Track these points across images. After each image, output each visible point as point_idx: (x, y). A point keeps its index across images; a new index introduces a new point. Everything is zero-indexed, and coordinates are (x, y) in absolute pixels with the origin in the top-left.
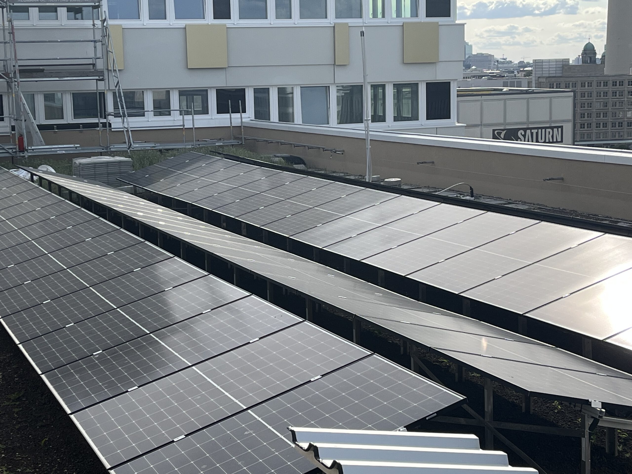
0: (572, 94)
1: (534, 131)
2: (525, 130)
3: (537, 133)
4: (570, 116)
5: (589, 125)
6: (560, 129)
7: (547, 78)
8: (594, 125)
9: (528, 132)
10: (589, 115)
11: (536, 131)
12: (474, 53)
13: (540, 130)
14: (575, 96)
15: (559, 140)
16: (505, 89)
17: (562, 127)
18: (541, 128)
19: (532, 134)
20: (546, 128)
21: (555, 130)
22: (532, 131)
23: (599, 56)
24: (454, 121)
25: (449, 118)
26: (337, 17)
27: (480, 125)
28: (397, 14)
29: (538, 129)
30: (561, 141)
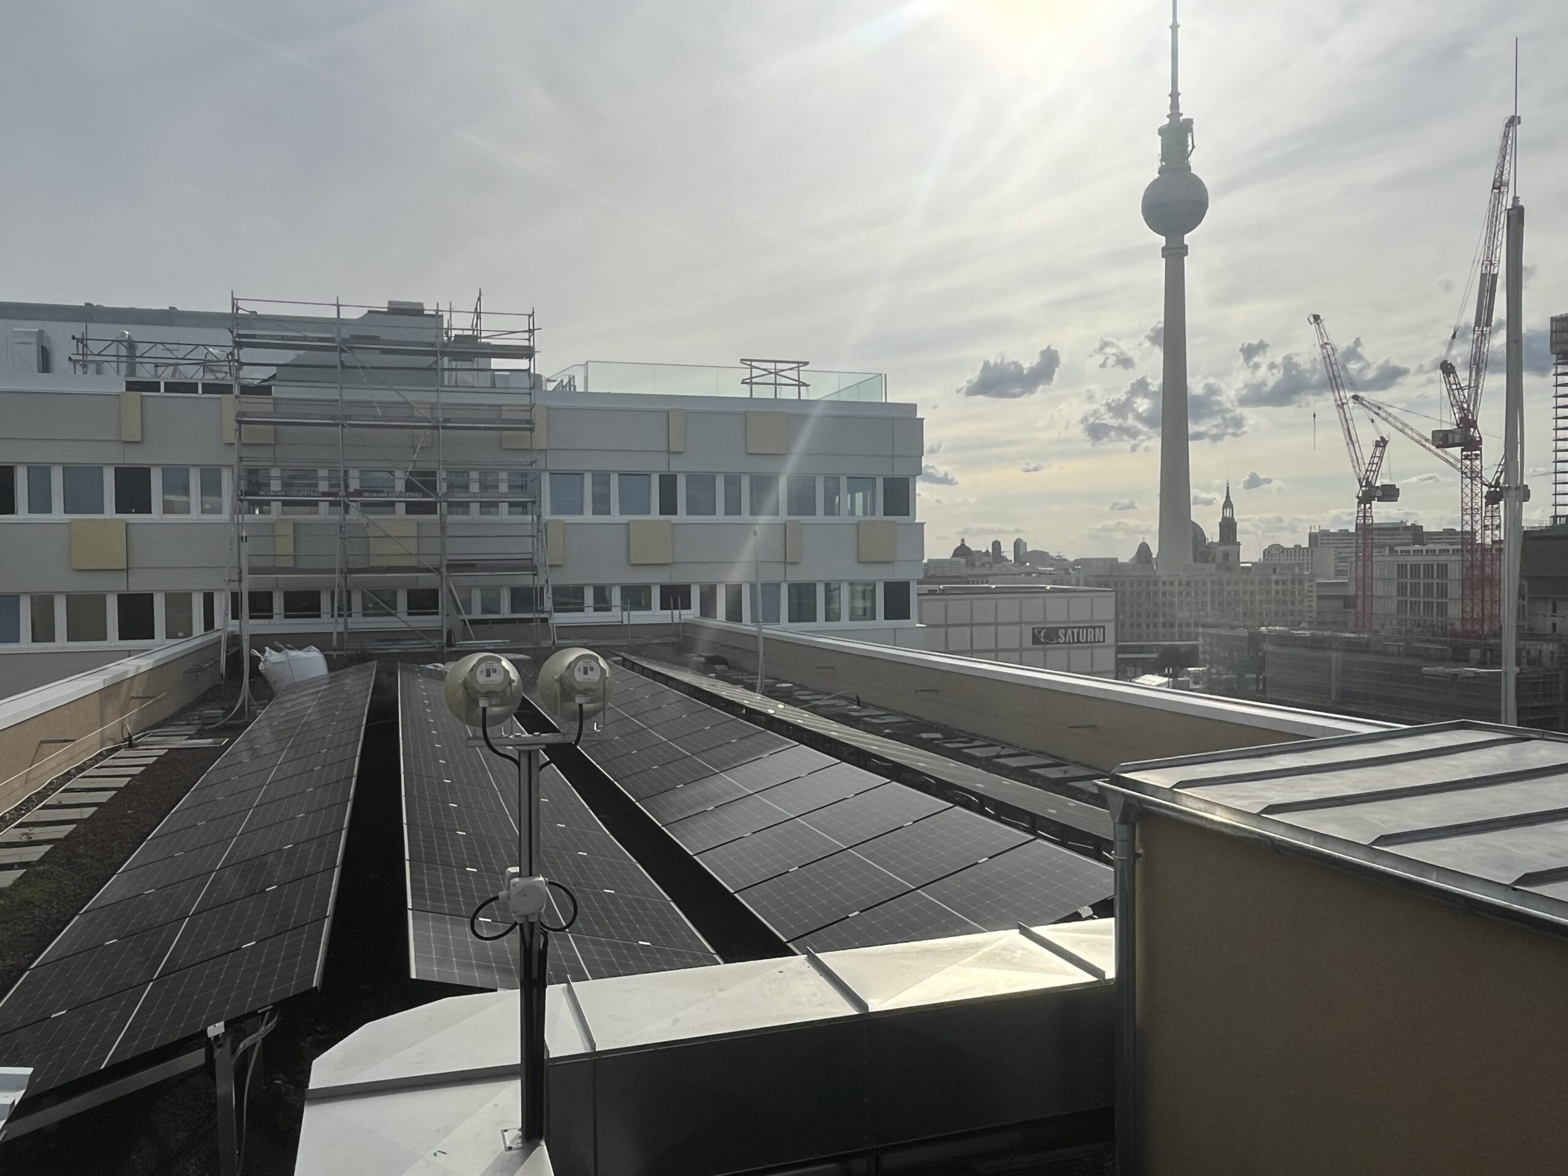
0: (1114, 593)
1: (1076, 631)
2: (1066, 629)
3: (1078, 632)
4: (1113, 617)
5: (1139, 625)
6: (1102, 629)
7: (1095, 577)
8: (1144, 626)
9: (1069, 631)
10: (1139, 615)
11: (1077, 630)
12: (1029, 550)
13: (1081, 630)
14: (1117, 596)
15: (1101, 640)
16: (1048, 587)
17: (1104, 627)
18: (1083, 628)
19: (1073, 633)
20: (1087, 628)
21: (1097, 629)
22: (1074, 630)
23: (1154, 556)
24: (914, 622)
25: (909, 618)
26: (789, 514)
27: (1020, 623)
28: (852, 512)
29: (1079, 628)
30: (1104, 641)
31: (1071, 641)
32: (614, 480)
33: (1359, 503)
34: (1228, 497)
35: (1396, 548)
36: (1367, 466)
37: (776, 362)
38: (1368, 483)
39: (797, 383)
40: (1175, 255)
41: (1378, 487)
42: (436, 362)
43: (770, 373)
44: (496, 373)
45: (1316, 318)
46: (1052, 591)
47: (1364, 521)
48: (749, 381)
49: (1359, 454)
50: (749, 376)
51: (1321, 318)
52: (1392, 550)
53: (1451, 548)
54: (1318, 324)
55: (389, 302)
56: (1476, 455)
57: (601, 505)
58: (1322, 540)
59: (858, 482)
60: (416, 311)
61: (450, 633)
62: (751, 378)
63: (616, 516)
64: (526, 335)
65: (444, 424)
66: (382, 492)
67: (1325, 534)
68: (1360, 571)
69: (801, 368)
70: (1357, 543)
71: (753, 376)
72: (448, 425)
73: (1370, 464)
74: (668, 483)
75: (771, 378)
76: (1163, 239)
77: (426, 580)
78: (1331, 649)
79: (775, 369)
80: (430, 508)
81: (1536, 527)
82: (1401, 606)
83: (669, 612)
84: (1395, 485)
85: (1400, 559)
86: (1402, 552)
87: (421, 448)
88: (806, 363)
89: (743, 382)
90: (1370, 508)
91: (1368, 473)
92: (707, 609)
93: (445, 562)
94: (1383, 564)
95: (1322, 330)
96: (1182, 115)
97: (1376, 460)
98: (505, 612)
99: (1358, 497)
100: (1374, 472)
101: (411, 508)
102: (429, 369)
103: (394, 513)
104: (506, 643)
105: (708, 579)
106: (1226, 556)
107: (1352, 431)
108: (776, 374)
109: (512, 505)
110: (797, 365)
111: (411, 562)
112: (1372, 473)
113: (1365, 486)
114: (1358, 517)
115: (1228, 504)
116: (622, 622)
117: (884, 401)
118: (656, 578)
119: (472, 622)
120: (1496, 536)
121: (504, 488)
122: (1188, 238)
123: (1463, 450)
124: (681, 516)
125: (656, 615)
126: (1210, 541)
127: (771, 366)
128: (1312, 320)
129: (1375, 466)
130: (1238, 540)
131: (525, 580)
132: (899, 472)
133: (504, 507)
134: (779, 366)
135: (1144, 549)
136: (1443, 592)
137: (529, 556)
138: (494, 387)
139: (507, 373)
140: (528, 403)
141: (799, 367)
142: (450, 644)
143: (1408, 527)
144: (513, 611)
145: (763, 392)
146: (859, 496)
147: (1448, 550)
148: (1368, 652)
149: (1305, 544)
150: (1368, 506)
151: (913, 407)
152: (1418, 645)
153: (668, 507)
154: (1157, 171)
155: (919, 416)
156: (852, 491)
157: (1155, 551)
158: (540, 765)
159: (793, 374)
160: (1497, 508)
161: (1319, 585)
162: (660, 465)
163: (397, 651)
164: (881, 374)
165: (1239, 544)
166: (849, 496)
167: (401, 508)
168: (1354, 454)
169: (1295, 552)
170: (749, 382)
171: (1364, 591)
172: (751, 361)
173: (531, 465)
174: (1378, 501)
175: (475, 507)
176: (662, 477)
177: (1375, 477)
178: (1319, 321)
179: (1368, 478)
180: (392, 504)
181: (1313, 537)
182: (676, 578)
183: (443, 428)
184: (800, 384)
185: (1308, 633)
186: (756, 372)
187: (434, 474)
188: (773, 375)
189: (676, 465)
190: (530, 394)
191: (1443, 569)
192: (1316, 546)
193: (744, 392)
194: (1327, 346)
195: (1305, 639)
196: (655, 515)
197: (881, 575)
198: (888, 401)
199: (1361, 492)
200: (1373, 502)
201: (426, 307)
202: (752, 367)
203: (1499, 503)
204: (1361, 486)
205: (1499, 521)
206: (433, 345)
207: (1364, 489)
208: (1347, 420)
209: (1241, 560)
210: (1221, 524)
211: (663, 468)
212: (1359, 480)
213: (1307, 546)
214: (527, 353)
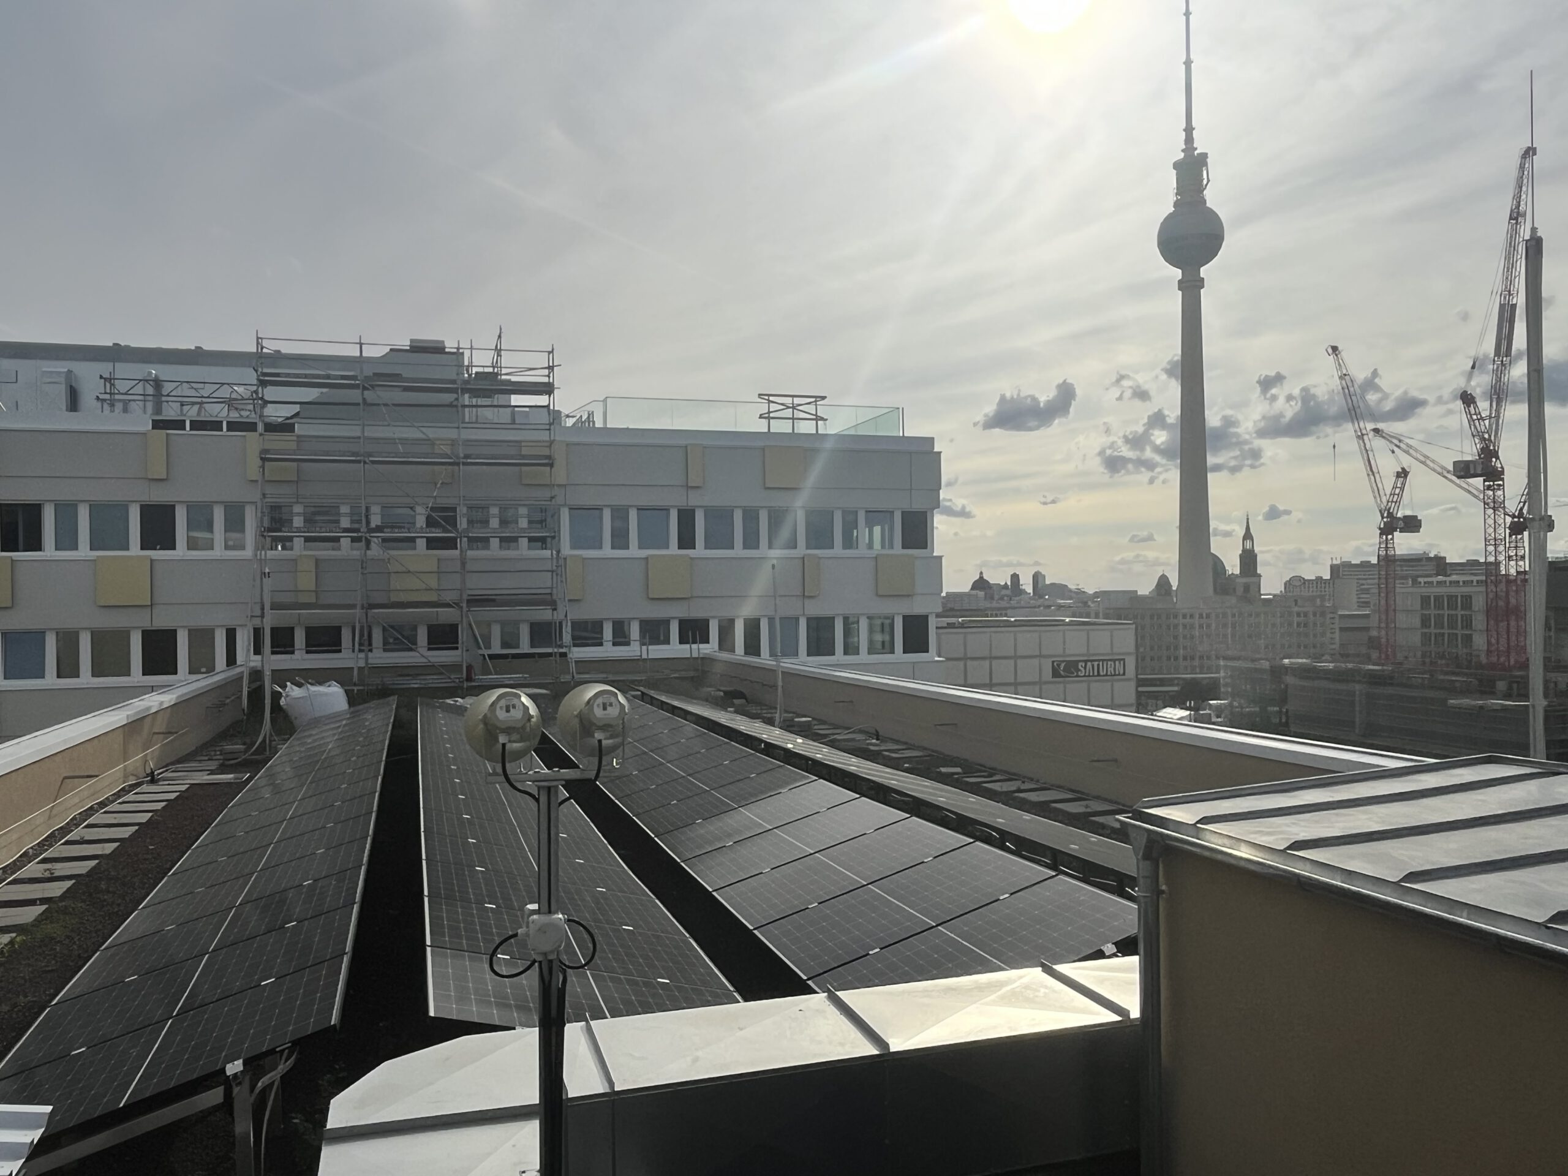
0: (1134, 626)
1: (1096, 664)
2: (1086, 662)
3: (1098, 665)
4: (1132, 649)
5: (1160, 658)
6: (1122, 662)
7: (1114, 609)
8: (1164, 658)
9: (1089, 664)
10: (1159, 648)
12: (1048, 582)
13: (1101, 663)
14: (1136, 629)
15: (1122, 672)
16: (1067, 620)
17: (1124, 660)
18: (1103, 660)
19: (1093, 666)
20: (1106, 661)
21: (1117, 663)
22: (1094, 663)
23: (1174, 588)
24: (933, 656)
25: (927, 651)
26: (807, 548)
27: (1040, 656)
28: (870, 546)
29: (1098, 660)
30: (1124, 674)
31: (1091, 674)
32: (633, 515)
33: (1381, 534)
34: (1248, 528)
35: (1420, 579)
36: (1388, 496)
37: (793, 396)
38: (1390, 515)
39: (814, 417)
40: (1191, 288)
41: (1399, 518)
42: (457, 399)
43: (788, 407)
44: (516, 409)
45: (1335, 349)
46: (1071, 623)
47: (1386, 552)
48: (767, 415)
49: (1380, 485)
50: (767, 411)
51: (1340, 349)
52: (1415, 582)
53: (1475, 578)
54: (1336, 355)
55: (412, 341)
56: (1499, 485)
57: (620, 540)
58: (1345, 571)
59: (875, 516)
60: (438, 349)
61: (469, 668)
62: (769, 412)
63: (634, 551)
64: (546, 372)
65: (465, 460)
66: (404, 527)
67: (1347, 565)
68: (1383, 602)
69: (818, 403)
70: (1379, 574)
71: (771, 410)
72: (469, 461)
73: (1391, 494)
74: (686, 518)
75: (788, 413)
76: (1180, 271)
77: (446, 615)
78: (1354, 681)
79: (793, 404)
80: (450, 544)
81: (1561, 558)
82: (1426, 638)
83: (688, 646)
84: (1417, 516)
85: (1424, 590)
86: (1425, 583)
87: (442, 484)
88: (823, 398)
89: (761, 417)
90: (1392, 539)
91: (1390, 504)
92: (726, 641)
93: (465, 597)
94: (1407, 595)
95: (1341, 361)
96: (1196, 149)
97: (1397, 491)
98: (525, 647)
99: (1380, 529)
100: (1396, 502)
101: (432, 544)
102: (451, 405)
103: (415, 549)
104: (526, 678)
105: (727, 614)
106: (1247, 588)
107: (1372, 462)
108: (793, 408)
109: (531, 540)
110: (813, 400)
111: (432, 597)
112: (1394, 504)
113: (1387, 517)
114: (1380, 548)
115: (1248, 536)
116: (641, 656)
117: (901, 435)
118: (675, 612)
119: (491, 657)
120: (1520, 566)
121: (523, 523)
122: (1204, 271)
123: (1485, 481)
124: (700, 550)
125: (675, 649)
126: (1230, 573)
127: (788, 401)
128: (1330, 351)
129: (1396, 497)
130: (1258, 572)
131: (544, 614)
132: (917, 506)
133: (524, 542)
134: (797, 401)
135: (1163, 582)
136: (1468, 623)
137: (548, 591)
138: (513, 423)
139: (527, 409)
140: (548, 439)
141: (816, 401)
142: (469, 679)
143: (1431, 558)
144: (532, 646)
145: (781, 427)
146: (877, 530)
147: (1472, 581)
148: (1391, 684)
149: (1327, 576)
150: (1390, 537)
151: (931, 440)
152: (1442, 677)
153: (686, 541)
154: (1172, 204)
155: (936, 450)
156: (870, 525)
157: (1174, 584)
158: (560, 801)
159: (811, 409)
160: (1521, 539)
161: (1342, 617)
162: (676, 500)
163: (416, 686)
164: (898, 408)
165: (1260, 576)
166: (867, 529)
167: (421, 543)
168: (1374, 485)
169: (1317, 583)
170: (767, 417)
171: (1387, 624)
172: (769, 395)
173: (551, 501)
174: (1400, 532)
175: (495, 543)
176: (681, 512)
177: (1396, 508)
178: (1337, 352)
179: (1390, 508)
180: (413, 540)
181: (1334, 569)
182: (696, 612)
183: (464, 464)
184: (818, 418)
185: (1331, 666)
186: (773, 407)
187: (454, 510)
188: (791, 410)
189: (694, 499)
190: (549, 430)
191: (1467, 600)
192: (1338, 577)
193: (761, 427)
194: (1346, 377)
195: (1327, 671)
196: (673, 549)
197: (899, 610)
198: (905, 435)
199: (1382, 524)
200: (1395, 533)
201: (447, 345)
202: (770, 402)
203: (1523, 534)
204: (1383, 517)
205: (1523, 551)
206: (454, 382)
207: (1385, 520)
208: (1367, 451)
209: (1262, 592)
210: (1241, 556)
211: (682, 502)
212: (1380, 511)
213: (1329, 577)
214: (547, 389)
